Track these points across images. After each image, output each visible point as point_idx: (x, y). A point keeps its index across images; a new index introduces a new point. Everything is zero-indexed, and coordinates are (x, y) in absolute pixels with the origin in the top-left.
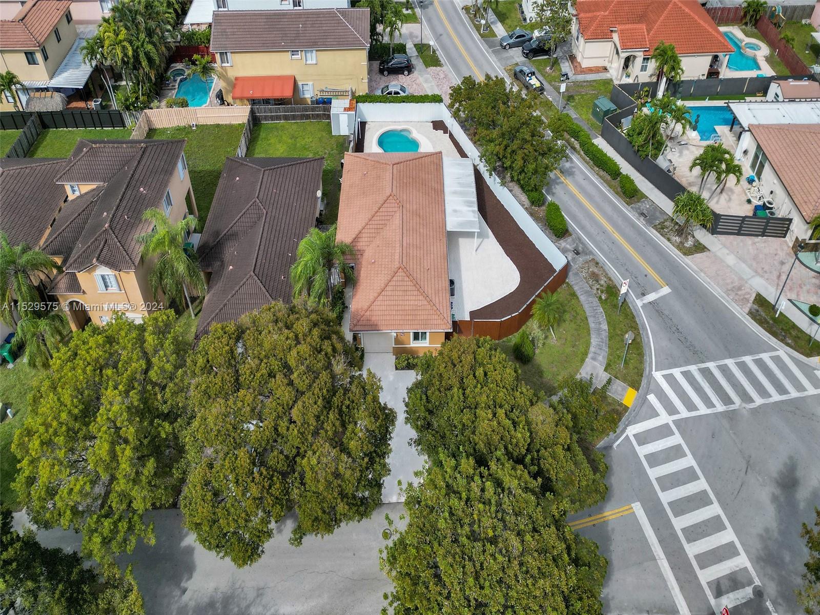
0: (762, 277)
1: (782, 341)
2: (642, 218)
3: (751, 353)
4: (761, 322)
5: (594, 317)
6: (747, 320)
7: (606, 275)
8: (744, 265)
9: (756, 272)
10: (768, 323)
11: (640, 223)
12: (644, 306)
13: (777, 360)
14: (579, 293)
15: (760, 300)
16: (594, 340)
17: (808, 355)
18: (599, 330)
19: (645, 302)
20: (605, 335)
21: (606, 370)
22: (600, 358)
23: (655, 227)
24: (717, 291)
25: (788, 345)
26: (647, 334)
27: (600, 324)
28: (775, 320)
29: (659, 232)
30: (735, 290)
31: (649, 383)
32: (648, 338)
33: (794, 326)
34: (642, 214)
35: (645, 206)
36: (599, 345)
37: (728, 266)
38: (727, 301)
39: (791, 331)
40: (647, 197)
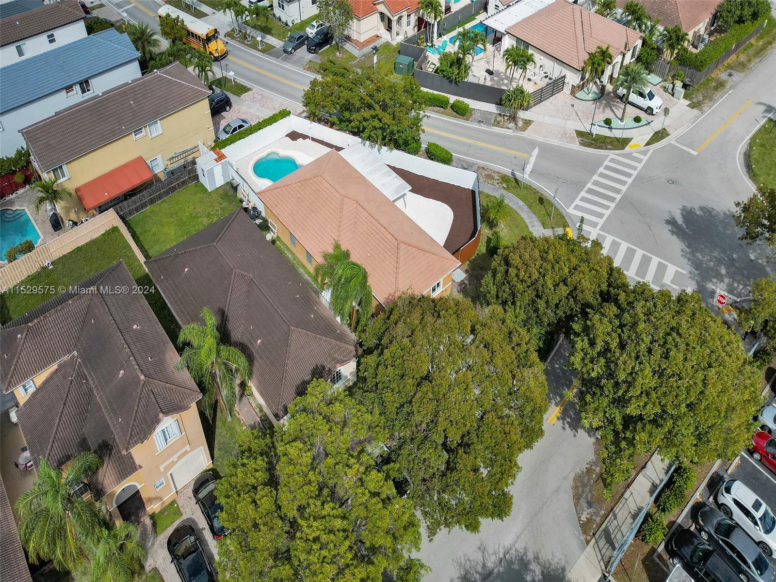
0: (569, 120)
1: (606, 149)
2: (482, 124)
3: (600, 166)
4: (589, 145)
5: (511, 201)
6: (583, 149)
7: (495, 172)
8: (556, 119)
9: (564, 119)
10: (593, 144)
11: (483, 127)
12: (530, 176)
13: (612, 160)
14: (490, 193)
15: (580, 134)
16: (524, 215)
17: (623, 148)
18: (520, 207)
19: (528, 173)
20: (525, 207)
21: (544, 228)
22: (536, 223)
23: (494, 125)
24: (556, 142)
25: (610, 149)
26: (546, 191)
27: (518, 203)
28: (594, 140)
29: (498, 127)
30: (564, 135)
31: (570, 218)
32: (548, 193)
33: (606, 137)
34: (480, 122)
35: (477, 116)
36: (528, 216)
37: (550, 124)
38: (565, 145)
39: (606, 140)
40: (474, 109)
